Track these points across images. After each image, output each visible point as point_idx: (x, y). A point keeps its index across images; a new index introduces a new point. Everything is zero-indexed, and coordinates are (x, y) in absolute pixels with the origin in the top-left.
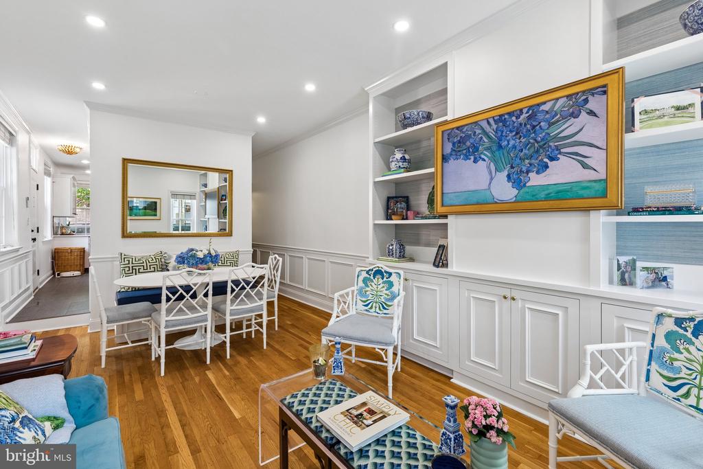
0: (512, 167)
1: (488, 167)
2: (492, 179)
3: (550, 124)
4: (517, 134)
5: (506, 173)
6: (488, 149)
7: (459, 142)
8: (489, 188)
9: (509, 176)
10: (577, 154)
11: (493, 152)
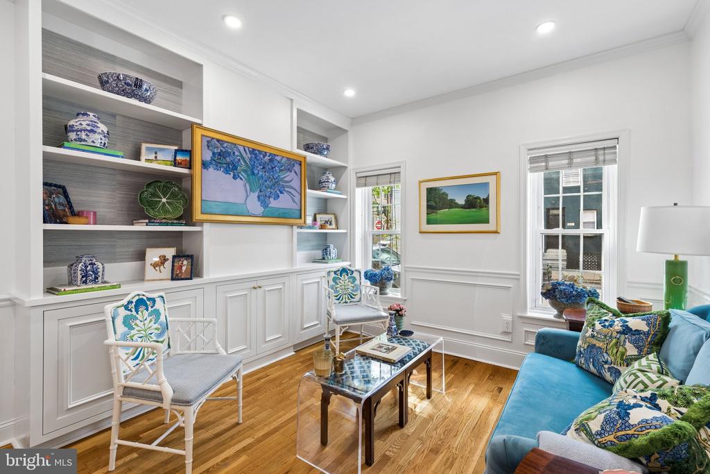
0: (261, 191)
1: (245, 186)
2: (247, 196)
3: (281, 171)
4: (263, 168)
5: (257, 194)
6: (245, 171)
7: (220, 154)
8: (245, 204)
9: (258, 197)
10: (290, 192)
11: (248, 175)
